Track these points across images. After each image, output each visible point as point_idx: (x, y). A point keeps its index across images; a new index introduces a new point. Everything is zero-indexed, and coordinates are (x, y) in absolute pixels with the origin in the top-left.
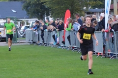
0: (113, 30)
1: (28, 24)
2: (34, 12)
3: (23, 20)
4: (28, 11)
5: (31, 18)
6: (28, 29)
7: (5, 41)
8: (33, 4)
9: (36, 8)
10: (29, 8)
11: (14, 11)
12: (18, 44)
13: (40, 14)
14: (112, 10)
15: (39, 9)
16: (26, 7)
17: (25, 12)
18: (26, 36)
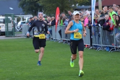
0: (99, 25)
1: (23, 20)
2: (29, 10)
3: (20, 16)
4: (23, 8)
5: (26, 14)
6: (24, 24)
7: (4, 35)
8: (28, 2)
9: (31, 6)
10: (25, 5)
11: (11, 9)
12: (16, 38)
13: (34, 11)
14: (97, 7)
15: (33, 6)
16: (22, 5)
17: (21, 9)
18: (23, 30)
